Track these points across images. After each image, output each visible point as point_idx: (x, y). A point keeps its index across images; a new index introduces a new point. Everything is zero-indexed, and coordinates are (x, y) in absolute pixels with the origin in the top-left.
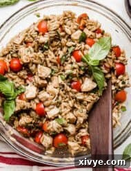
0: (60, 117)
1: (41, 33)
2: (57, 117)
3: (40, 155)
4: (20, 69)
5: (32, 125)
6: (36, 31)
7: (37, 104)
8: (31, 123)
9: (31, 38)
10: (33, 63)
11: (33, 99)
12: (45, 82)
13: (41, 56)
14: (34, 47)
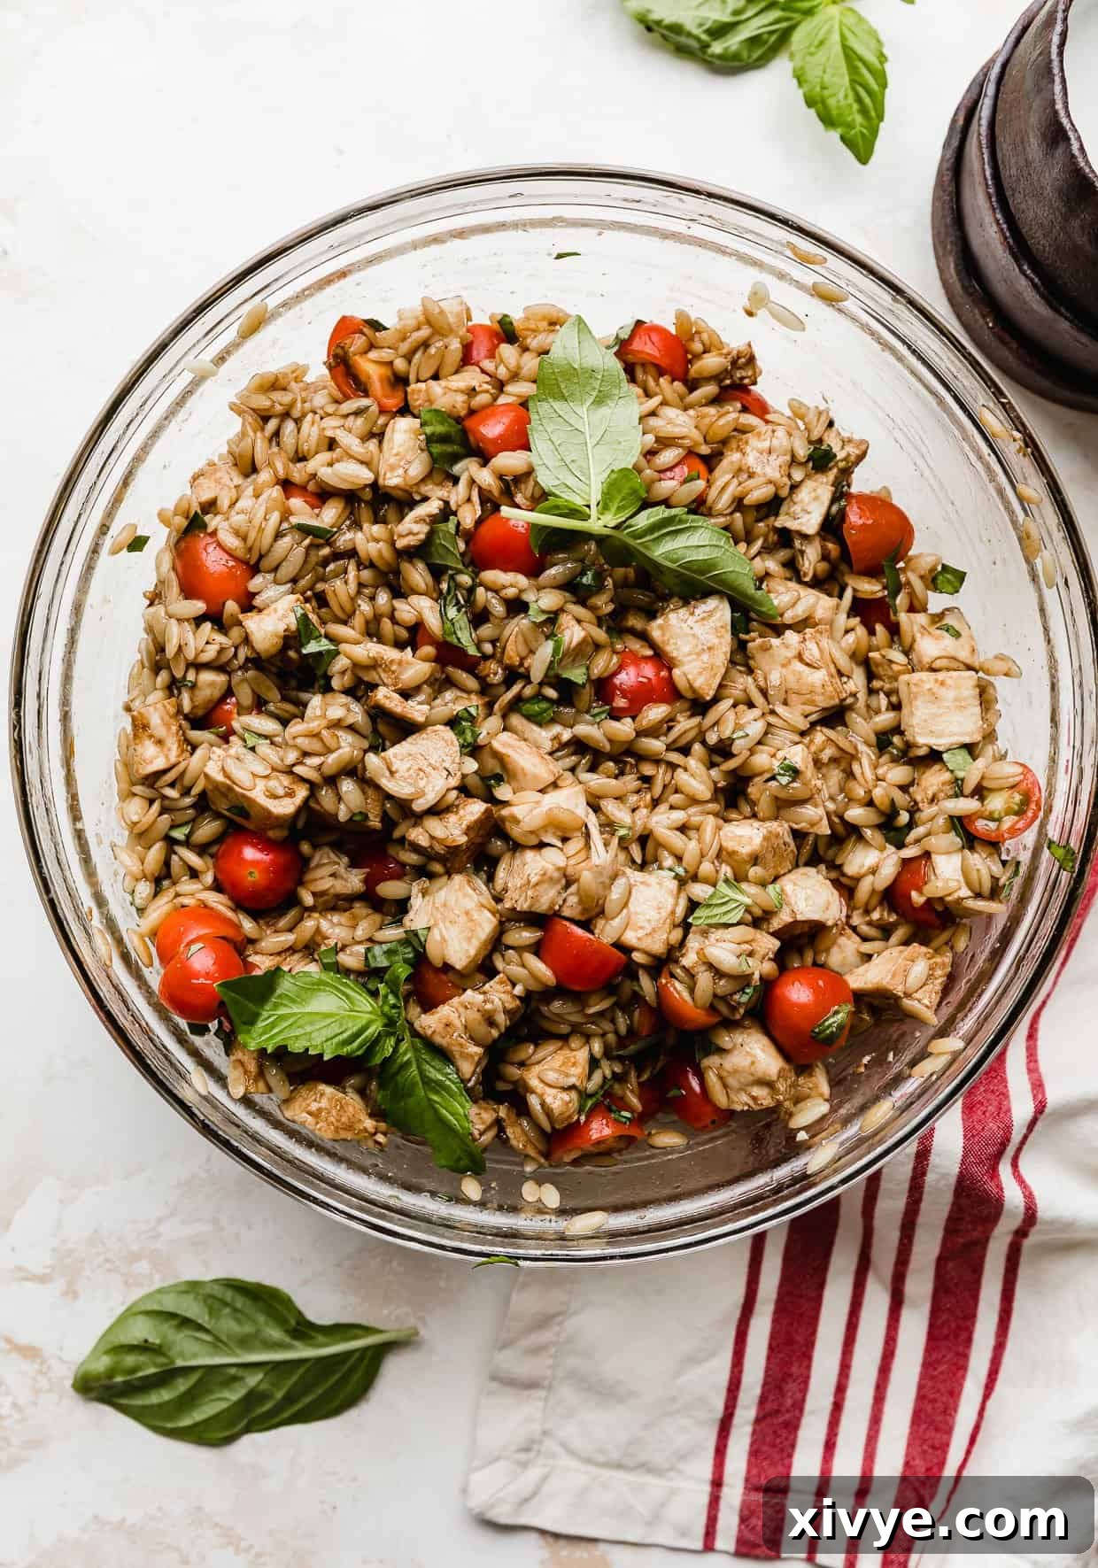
0: (699, 891)
1: (231, 606)
2: (693, 906)
3: (783, 1172)
4: (298, 869)
5: (607, 1069)
6: (198, 621)
7: (537, 949)
8: (594, 1063)
9: (207, 677)
10: (332, 781)
11: (496, 944)
12: (475, 809)
13: (336, 712)
14: (259, 705)
